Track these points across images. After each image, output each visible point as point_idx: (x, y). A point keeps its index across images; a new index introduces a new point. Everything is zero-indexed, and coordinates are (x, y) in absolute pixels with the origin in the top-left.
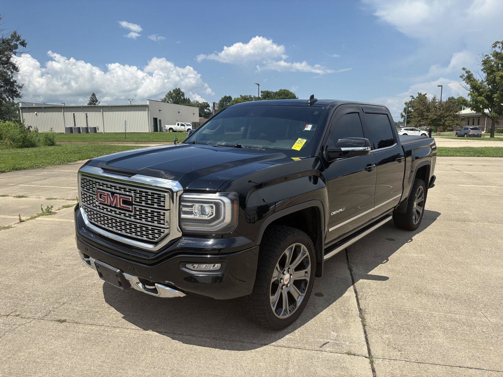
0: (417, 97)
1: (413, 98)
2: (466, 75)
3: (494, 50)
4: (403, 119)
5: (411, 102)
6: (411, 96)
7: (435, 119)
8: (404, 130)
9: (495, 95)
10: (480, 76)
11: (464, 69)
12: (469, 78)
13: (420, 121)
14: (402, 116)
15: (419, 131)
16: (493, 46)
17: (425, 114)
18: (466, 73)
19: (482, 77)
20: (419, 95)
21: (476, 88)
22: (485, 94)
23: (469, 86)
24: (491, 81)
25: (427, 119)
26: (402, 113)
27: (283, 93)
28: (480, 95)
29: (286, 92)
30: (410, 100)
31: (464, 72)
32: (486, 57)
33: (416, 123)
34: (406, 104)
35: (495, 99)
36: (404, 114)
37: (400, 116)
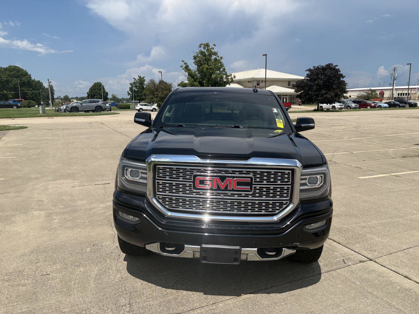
0: (138, 79)
1: (136, 80)
2: (185, 65)
3: (200, 49)
4: (129, 96)
5: (134, 83)
6: (134, 78)
7: (163, 97)
8: (139, 105)
9: (204, 81)
10: (193, 67)
11: (183, 61)
12: (187, 68)
13: (152, 98)
14: (129, 94)
15: (151, 106)
16: (199, 46)
17: (155, 93)
18: (184, 64)
19: (194, 67)
20: (139, 77)
21: (191, 75)
22: (198, 80)
23: (187, 74)
24: (200, 71)
25: (157, 97)
26: (128, 91)
27: (13, 69)
28: (195, 81)
29: (16, 68)
30: (134, 81)
31: (183, 63)
32: (196, 54)
33: (150, 100)
34: (131, 84)
35: (204, 84)
36: (130, 92)
37: (127, 93)
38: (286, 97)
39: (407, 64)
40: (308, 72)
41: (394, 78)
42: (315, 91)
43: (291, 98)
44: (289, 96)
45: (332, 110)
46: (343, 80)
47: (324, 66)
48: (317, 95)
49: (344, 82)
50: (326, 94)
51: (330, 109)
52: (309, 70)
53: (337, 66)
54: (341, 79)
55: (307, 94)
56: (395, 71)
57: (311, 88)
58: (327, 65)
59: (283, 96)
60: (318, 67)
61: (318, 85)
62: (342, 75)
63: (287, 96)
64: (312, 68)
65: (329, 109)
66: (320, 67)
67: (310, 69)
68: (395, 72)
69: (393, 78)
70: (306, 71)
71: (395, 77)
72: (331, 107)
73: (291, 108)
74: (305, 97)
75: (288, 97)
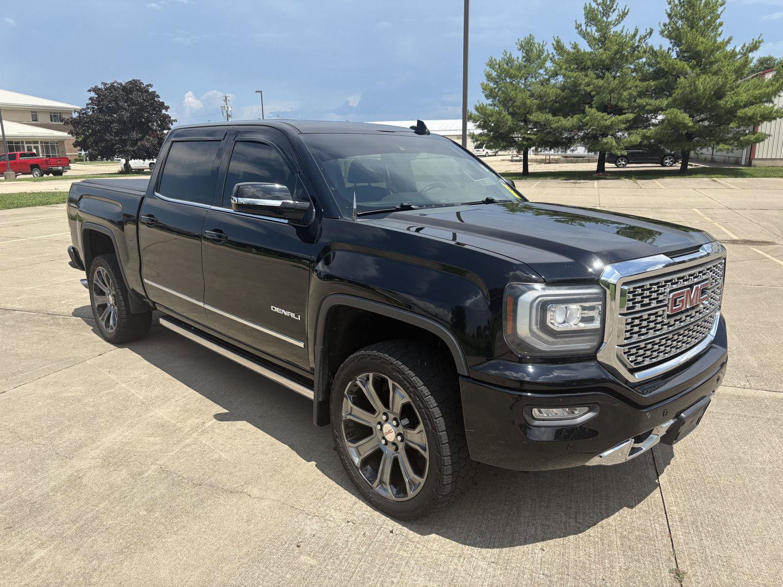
38: (36, 145)
39: (256, 92)
40: (93, 94)
41: (228, 115)
42: (117, 134)
43: (47, 147)
44: (41, 142)
45: (149, 170)
46: (166, 113)
47: (123, 83)
48: (123, 142)
49: (168, 117)
50: (141, 139)
51: (145, 170)
52: (96, 90)
53: (150, 85)
54: (164, 111)
55: (102, 140)
56: (226, 102)
57: (106, 127)
58: (130, 83)
59: (27, 143)
60: (112, 86)
61: (120, 121)
62: (163, 103)
63: (37, 142)
64: (100, 86)
65: (143, 170)
66: (115, 84)
67: (96, 87)
68: (226, 104)
69: (225, 114)
70: (90, 91)
71: (229, 113)
72: (148, 166)
73: (69, 169)
74: (96, 146)
75: (39, 145)
